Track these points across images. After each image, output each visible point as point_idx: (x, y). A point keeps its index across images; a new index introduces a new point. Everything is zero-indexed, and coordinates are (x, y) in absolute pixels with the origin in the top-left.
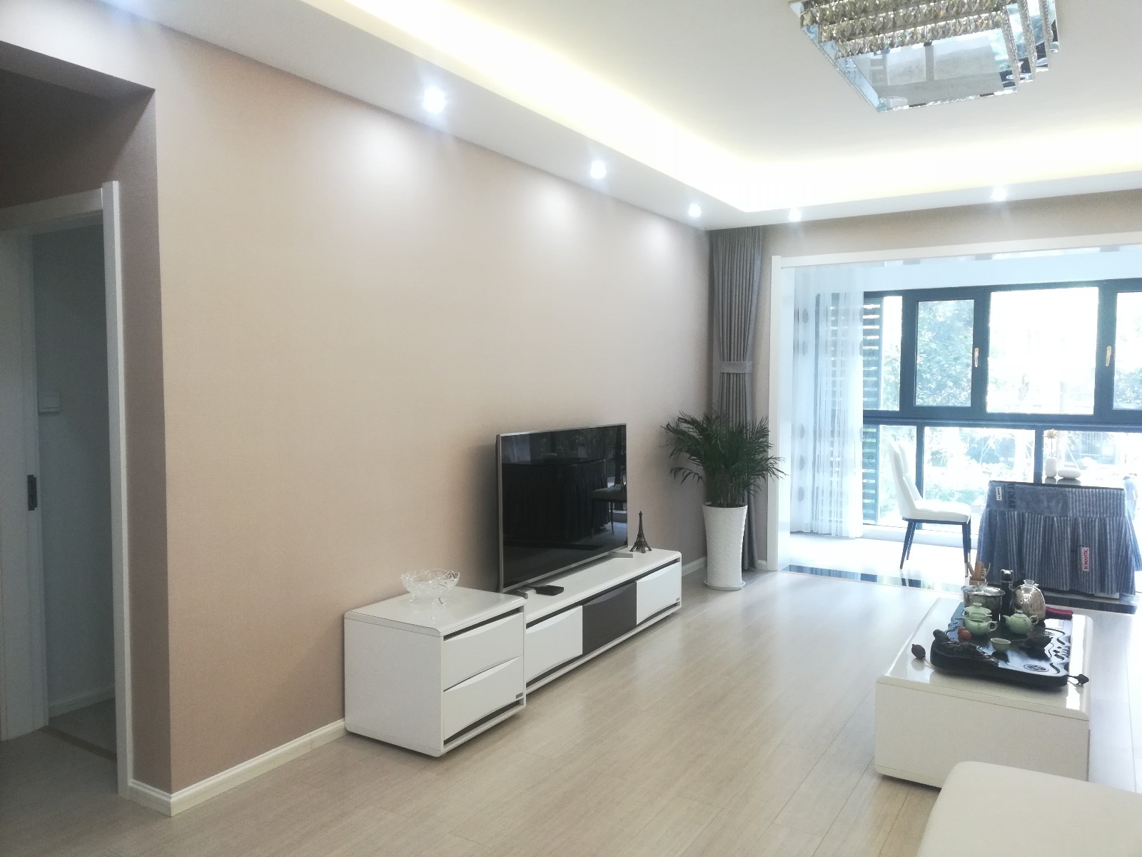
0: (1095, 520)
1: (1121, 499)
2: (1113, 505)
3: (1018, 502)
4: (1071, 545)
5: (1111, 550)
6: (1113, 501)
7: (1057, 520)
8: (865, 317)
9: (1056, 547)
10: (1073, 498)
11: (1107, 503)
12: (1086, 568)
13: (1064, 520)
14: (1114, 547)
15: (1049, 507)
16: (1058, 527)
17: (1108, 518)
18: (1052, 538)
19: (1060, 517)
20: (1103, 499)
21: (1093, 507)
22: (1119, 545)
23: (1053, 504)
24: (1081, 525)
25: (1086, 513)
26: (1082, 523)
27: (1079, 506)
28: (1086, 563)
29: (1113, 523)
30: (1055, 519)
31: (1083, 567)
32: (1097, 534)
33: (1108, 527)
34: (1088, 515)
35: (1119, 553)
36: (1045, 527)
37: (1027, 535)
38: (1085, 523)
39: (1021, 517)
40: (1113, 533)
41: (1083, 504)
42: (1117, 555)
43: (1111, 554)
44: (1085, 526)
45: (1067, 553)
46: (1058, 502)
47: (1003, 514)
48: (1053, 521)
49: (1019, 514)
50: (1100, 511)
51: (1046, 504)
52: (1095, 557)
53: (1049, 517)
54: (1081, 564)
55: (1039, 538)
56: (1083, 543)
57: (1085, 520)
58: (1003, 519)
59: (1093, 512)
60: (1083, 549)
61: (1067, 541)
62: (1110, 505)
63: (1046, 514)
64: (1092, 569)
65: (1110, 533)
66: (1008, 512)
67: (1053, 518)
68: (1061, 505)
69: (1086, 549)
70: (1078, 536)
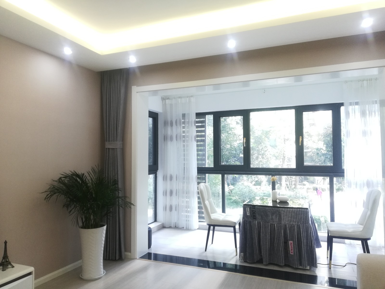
0: (295, 226)
1: (307, 214)
2: (303, 217)
3: (257, 216)
4: (284, 240)
5: (303, 243)
6: (303, 215)
7: (277, 226)
8: (197, 125)
9: (277, 241)
10: (283, 213)
11: (300, 217)
12: (292, 253)
13: (280, 226)
14: (305, 241)
15: (272, 219)
16: (277, 229)
17: (301, 225)
18: (274, 236)
19: (278, 224)
20: (298, 214)
21: (293, 218)
22: (307, 239)
23: (274, 217)
24: (288, 229)
25: (290, 222)
26: (289, 228)
27: (287, 218)
28: (292, 250)
29: (304, 228)
30: (275, 225)
31: (291, 252)
32: (296, 234)
33: (301, 230)
34: (291, 223)
35: (308, 244)
36: (271, 230)
37: (262, 234)
38: (290, 227)
39: (259, 224)
40: (304, 232)
41: (288, 217)
42: (307, 245)
43: (304, 245)
44: (290, 229)
45: (282, 244)
46: (276, 216)
47: (250, 222)
48: (274, 226)
49: (258, 222)
50: (297, 221)
51: (271, 217)
52: (296, 247)
53: (273, 224)
54: (289, 251)
55: (268, 237)
56: (290, 238)
57: (290, 226)
58: (250, 226)
59: (294, 221)
60: (290, 242)
61: (282, 238)
62: (302, 217)
63: (271, 223)
64: (295, 254)
65: (302, 233)
66: (253, 221)
67: (274, 225)
68: (278, 217)
69: (291, 242)
70: (287, 235)
